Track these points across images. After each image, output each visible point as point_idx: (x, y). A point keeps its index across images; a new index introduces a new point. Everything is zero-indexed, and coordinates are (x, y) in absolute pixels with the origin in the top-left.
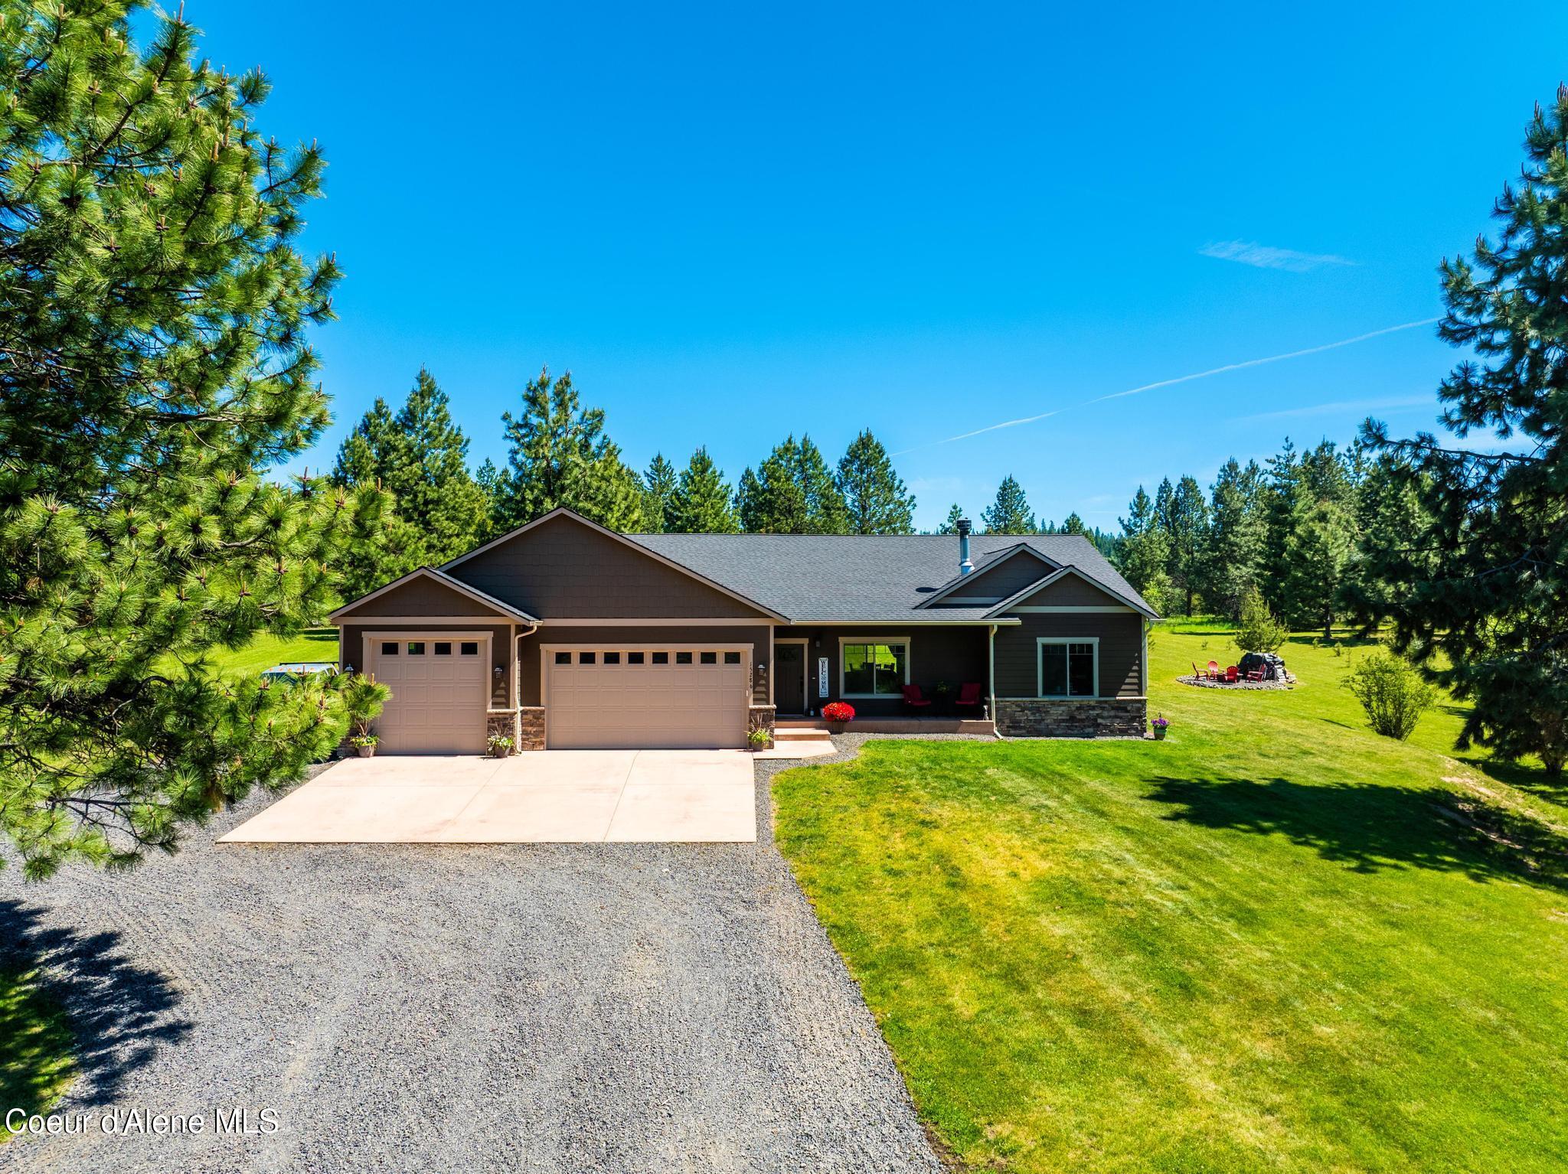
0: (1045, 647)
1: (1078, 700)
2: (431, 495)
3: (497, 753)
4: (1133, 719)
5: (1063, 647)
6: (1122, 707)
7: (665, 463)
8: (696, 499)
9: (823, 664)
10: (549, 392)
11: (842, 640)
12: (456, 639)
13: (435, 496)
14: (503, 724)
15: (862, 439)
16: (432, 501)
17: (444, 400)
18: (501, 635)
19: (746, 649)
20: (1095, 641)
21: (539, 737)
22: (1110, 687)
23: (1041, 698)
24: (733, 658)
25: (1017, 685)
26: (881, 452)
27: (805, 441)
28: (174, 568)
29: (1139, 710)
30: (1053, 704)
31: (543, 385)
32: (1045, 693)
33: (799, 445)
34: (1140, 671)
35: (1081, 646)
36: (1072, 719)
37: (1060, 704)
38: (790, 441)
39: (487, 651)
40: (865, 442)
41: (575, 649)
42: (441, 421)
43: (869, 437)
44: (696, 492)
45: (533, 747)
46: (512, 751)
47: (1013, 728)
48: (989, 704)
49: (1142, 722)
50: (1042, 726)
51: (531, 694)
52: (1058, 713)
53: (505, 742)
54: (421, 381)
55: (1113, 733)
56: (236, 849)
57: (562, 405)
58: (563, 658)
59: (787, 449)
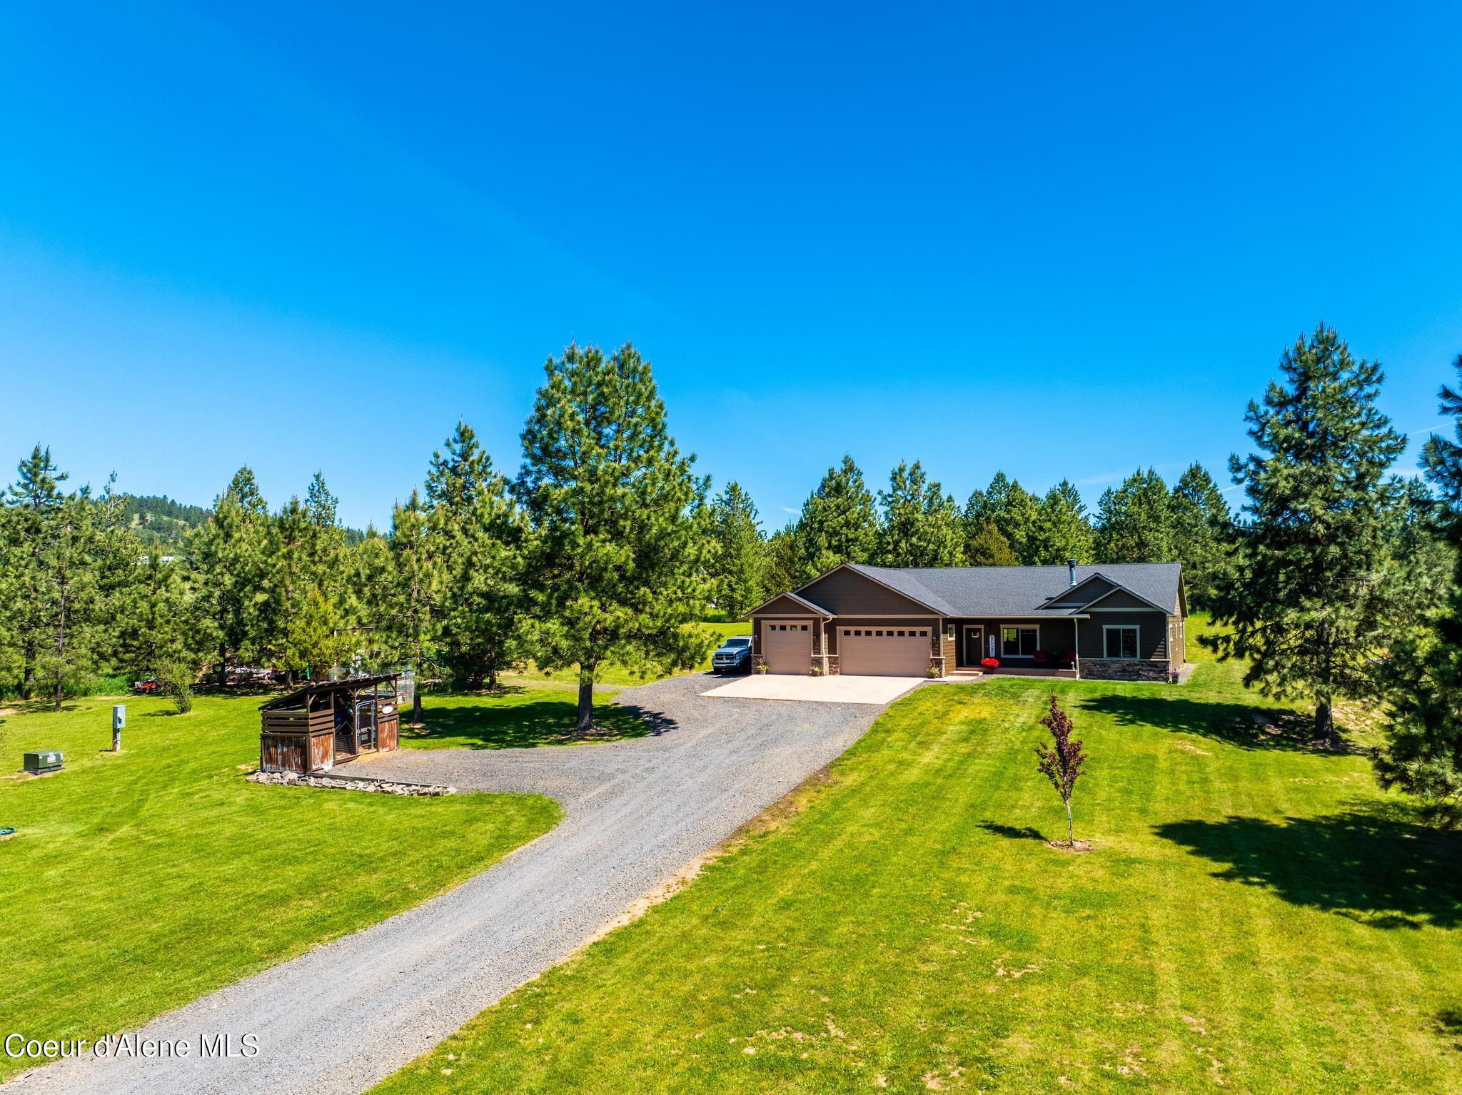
0: (1108, 631)
1: (1128, 660)
2: (851, 536)
3: (814, 674)
4: (1161, 672)
5: (1119, 630)
6: (1154, 664)
7: (1070, 486)
8: (1048, 525)
9: (992, 639)
10: (906, 474)
11: (1002, 626)
12: (799, 623)
13: (853, 536)
14: (818, 662)
15: (1191, 470)
16: (852, 540)
17: (860, 473)
18: (816, 622)
19: (929, 629)
20: (1137, 627)
21: (837, 668)
22: (1147, 653)
23: (1105, 657)
24: (924, 634)
25: (1091, 650)
26: (1208, 481)
27: (1151, 472)
28: (671, 602)
29: (1165, 667)
30: (1113, 662)
31: (902, 470)
32: (1108, 656)
33: (1146, 476)
34: (1165, 645)
35: (1129, 630)
36: (1124, 670)
37: (1117, 662)
38: (1138, 474)
39: (811, 629)
40: (1194, 473)
41: (852, 629)
42: (858, 487)
43: (1198, 468)
44: (1049, 520)
45: (834, 673)
46: (821, 674)
47: (1088, 674)
48: (1075, 661)
49: (1167, 674)
50: (1106, 674)
51: (832, 648)
52: (1115, 667)
53: (817, 669)
54: (845, 463)
55: (1149, 679)
56: (703, 698)
57: (914, 482)
58: (847, 633)
59: (1135, 480)
